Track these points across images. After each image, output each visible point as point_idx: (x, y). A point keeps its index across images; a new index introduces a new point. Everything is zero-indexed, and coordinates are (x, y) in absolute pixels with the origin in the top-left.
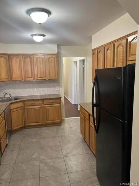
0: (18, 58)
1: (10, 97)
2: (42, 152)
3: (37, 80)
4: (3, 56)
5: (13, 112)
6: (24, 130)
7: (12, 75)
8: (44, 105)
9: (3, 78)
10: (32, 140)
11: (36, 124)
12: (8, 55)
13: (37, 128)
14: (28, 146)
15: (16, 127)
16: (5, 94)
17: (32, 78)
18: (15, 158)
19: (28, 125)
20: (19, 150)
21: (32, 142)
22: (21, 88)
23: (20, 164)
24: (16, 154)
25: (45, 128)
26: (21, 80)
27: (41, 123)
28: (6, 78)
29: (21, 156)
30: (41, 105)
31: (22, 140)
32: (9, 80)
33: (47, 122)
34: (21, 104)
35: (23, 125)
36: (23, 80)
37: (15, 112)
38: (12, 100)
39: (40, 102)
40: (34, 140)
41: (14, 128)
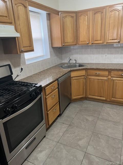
0: (87, 15)
1: (76, 63)
2: (93, 141)
3: (107, 43)
4: (71, 14)
5: (73, 80)
6: (84, 101)
7: (78, 38)
8: (112, 77)
9: (68, 42)
10: (87, 118)
11: (99, 98)
12: (76, 13)
13: (100, 103)
14: (81, 124)
15: (75, 97)
16: (70, 59)
17: (100, 40)
18: (61, 134)
19: (89, 97)
20: (70, 125)
21: (87, 120)
22: (88, 54)
23: (62, 146)
24: (65, 129)
25: (108, 105)
26: (88, 44)
27: (104, 99)
28: (72, 41)
29: (68, 135)
30: (108, 76)
31: (77, 113)
32: (75, 44)
33: (112, 99)
34: (83, 73)
35: (84, 96)
36: (90, 44)
37: (76, 80)
38: (77, 66)
39: (107, 73)
40: (90, 119)
41: (74, 97)
